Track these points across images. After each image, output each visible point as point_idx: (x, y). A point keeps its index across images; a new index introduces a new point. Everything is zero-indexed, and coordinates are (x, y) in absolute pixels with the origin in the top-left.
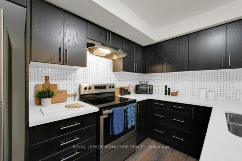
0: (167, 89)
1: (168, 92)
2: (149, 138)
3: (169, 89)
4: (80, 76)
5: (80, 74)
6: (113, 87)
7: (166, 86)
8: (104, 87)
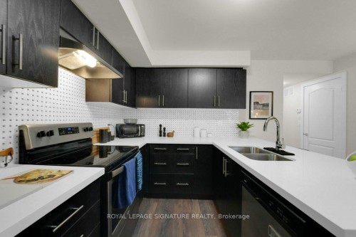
0: (162, 129)
1: (162, 132)
2: (145, 199)
3: (164, 129)
4: (19, 107)
5: (19, 101)
6: (91, 129)
7: (161, 126)
8: (74, 130)
